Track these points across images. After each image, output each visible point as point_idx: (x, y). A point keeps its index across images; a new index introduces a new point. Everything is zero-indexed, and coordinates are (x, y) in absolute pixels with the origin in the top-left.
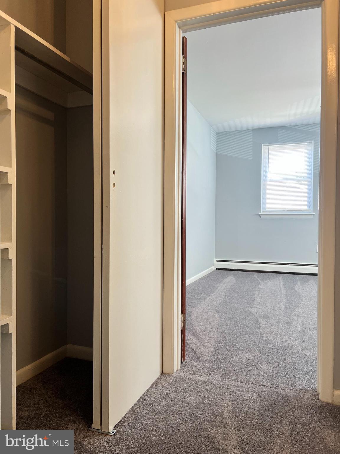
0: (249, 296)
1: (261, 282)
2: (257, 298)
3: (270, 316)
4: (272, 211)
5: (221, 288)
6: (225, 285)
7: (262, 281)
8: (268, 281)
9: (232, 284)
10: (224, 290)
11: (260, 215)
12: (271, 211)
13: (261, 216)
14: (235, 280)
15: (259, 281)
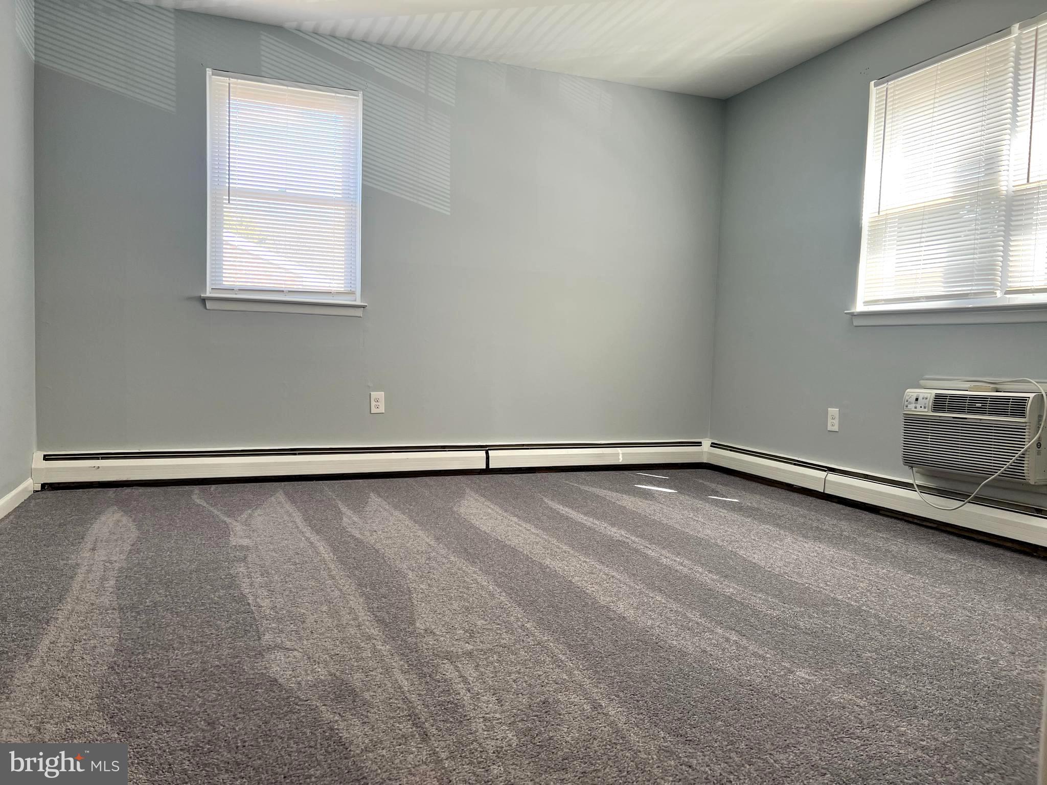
0: (222, 592)
1: (228, 520)
2: (256, 597)
3: (357, 679)
4: (242, 290)
5: (89, 571)
6: (101, 555)
7: (229, 516)
8: (250, 515)
9: (127, 547)
10: (104, 579)
11: (203, 301)
12: (240, 290)
13: (209, 305)
14: (132, 526)
15: (218, 516)
